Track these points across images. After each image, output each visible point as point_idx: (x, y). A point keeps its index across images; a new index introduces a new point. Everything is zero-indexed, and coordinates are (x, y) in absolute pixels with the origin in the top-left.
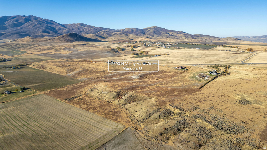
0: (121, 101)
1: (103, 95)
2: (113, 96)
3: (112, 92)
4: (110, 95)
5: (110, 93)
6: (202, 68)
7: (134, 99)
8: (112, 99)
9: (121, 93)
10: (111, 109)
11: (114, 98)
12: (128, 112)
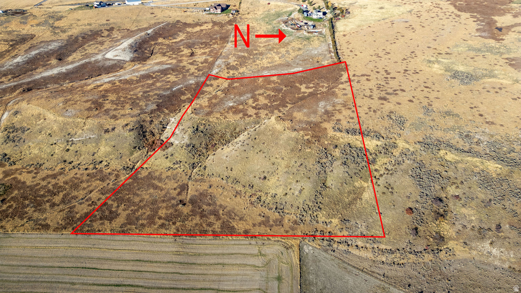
0: (177, 155)
1: (84, 149)
2: (127, 145)
3: (113, 129)
4: (113, 143)
5: (107, 136)
6: (269, 4)
7: (212, 135)
8: (132, 154)
9: (147, 125)
10: (168, 192)
11: (135, 148)
12: (239, 188)
